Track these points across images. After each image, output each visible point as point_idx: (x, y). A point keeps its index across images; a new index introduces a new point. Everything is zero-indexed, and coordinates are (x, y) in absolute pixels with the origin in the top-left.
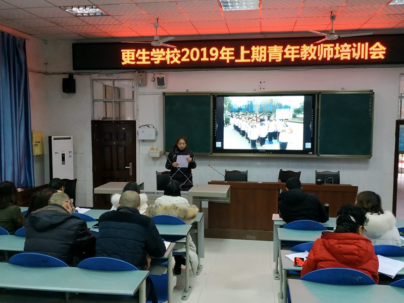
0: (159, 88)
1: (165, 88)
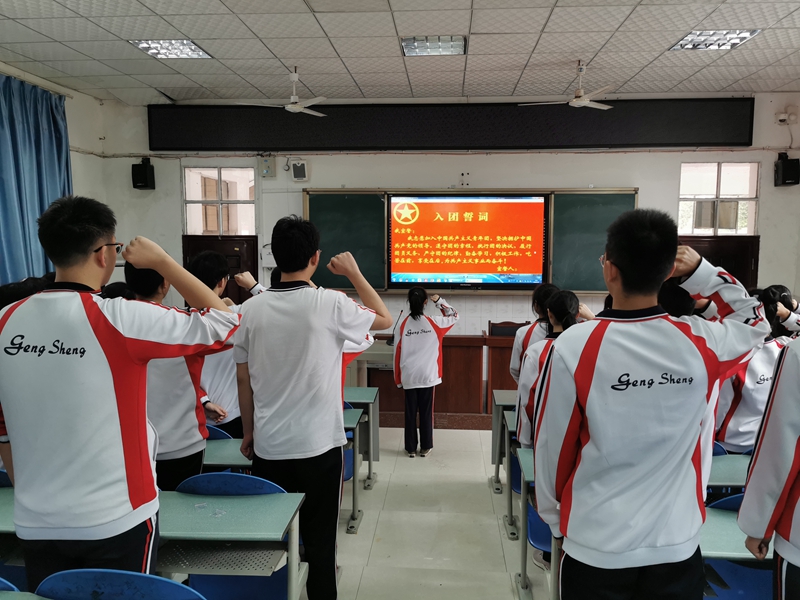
0: (296, 182)
1: (306, 181)
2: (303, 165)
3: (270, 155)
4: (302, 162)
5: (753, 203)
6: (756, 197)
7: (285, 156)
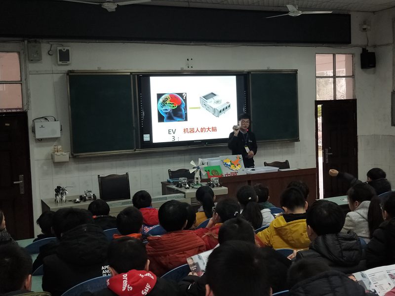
0: (62, 65)
1: (70, 65)
2: (68, 51)
3: (36, 42)
4: (66, 48)
5: (351, 78)
6: (353, 75)
7: (48, 43)
